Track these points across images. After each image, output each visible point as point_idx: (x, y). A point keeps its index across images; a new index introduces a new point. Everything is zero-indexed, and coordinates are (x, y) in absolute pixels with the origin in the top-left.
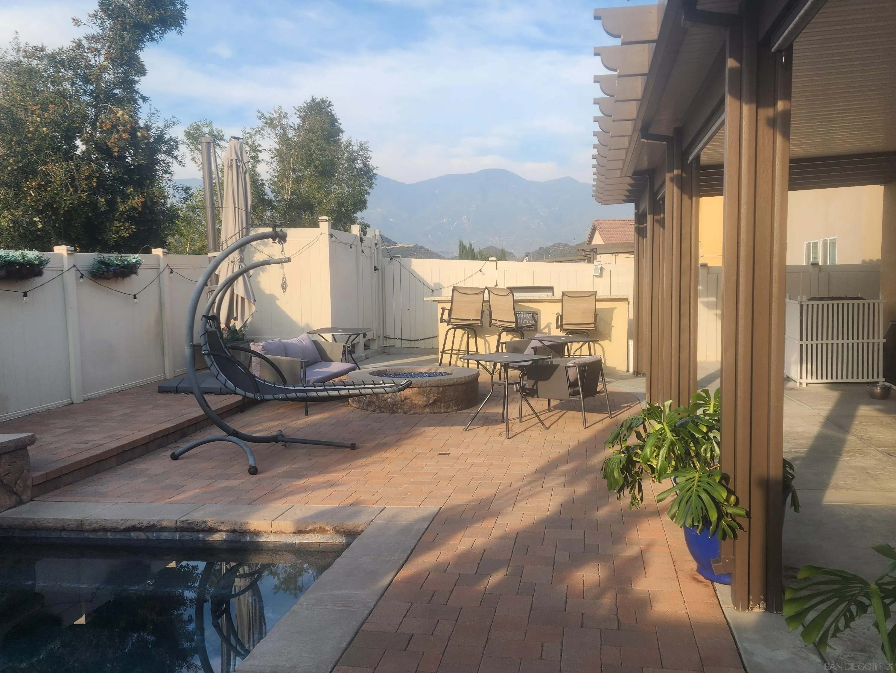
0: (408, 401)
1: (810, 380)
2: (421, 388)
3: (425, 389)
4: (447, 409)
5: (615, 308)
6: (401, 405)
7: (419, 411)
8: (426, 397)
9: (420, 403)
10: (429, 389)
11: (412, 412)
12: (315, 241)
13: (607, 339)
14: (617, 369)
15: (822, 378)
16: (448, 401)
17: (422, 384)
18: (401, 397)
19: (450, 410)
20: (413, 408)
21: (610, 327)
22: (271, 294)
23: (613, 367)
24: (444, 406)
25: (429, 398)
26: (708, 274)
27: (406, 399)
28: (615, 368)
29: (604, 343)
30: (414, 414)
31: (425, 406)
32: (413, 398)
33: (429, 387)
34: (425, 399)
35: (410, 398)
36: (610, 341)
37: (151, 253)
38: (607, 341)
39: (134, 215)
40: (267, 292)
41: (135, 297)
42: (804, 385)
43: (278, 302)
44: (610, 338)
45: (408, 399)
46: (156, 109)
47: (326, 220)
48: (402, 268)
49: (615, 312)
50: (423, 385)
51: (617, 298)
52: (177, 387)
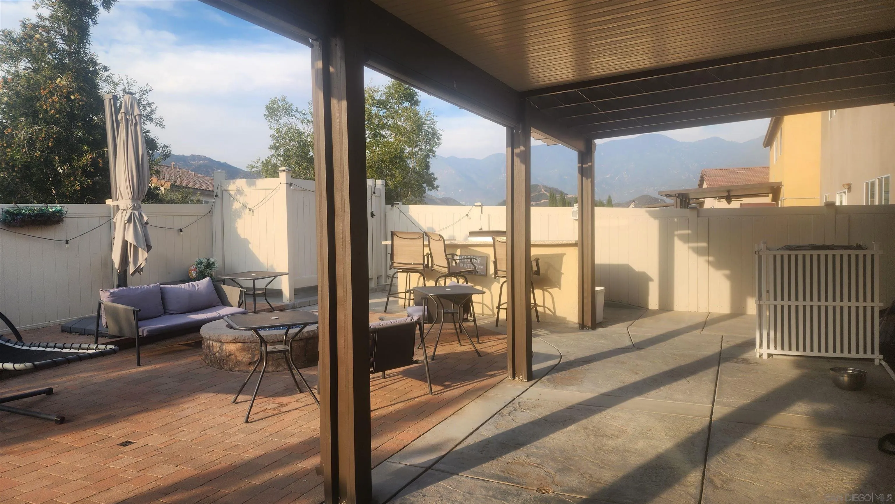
0: (233, 357)
1: (772, 351)
2: (245, 344)
3: (250, 345)
4: (277, 367)
5: (565, 254)
6: (227, 361)
7: (242, 368)
8: (251, 354)
9: (244, 360)
10: (253, 344)
11: (237, 369)
12: (275, 191)
13: (556, 287)
14: (568, 319)
15: (790, 349)
16: (278, 359)
17: (244, 339)
18: (226, 353)
19: (281, 368)
20: (238, 365)
21: (559, 274)
22: (245, 239)
23: (563, 317)
24: (272, 364)
25: (254, 355)
26: (698, 217)
27: (230, 355)
28: (565, 319)
29: (552, 290)
30: (239, 371)
31: (250, 364)
32: (238, 354)
33: (254, 343)
34: (249, 356)
35: (234, 354)
36: (560, 288)
37: (105, 203)
38: (556, 289)
39: (90, 171)
40: (242, 236)
41: (67, 242)
42: (765, 357)
43: (250, 246)
44: (560, 286)
45: (233, 354)
46: (132, 79)
47: (284, 170)
48: (402, 214)
49: (565, 258)
50: (246, 341)
51: (563, 243)
52: (71, 327)
